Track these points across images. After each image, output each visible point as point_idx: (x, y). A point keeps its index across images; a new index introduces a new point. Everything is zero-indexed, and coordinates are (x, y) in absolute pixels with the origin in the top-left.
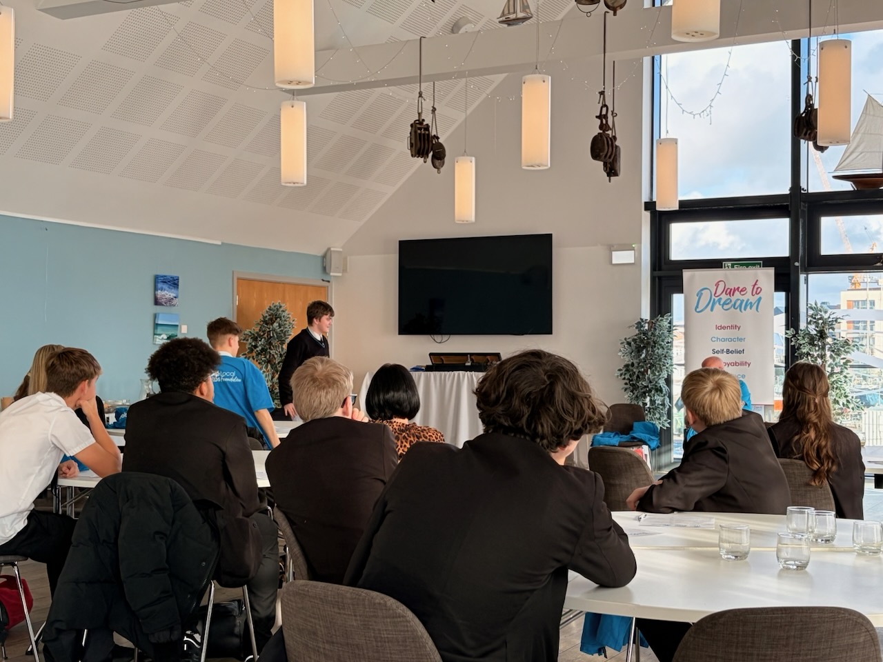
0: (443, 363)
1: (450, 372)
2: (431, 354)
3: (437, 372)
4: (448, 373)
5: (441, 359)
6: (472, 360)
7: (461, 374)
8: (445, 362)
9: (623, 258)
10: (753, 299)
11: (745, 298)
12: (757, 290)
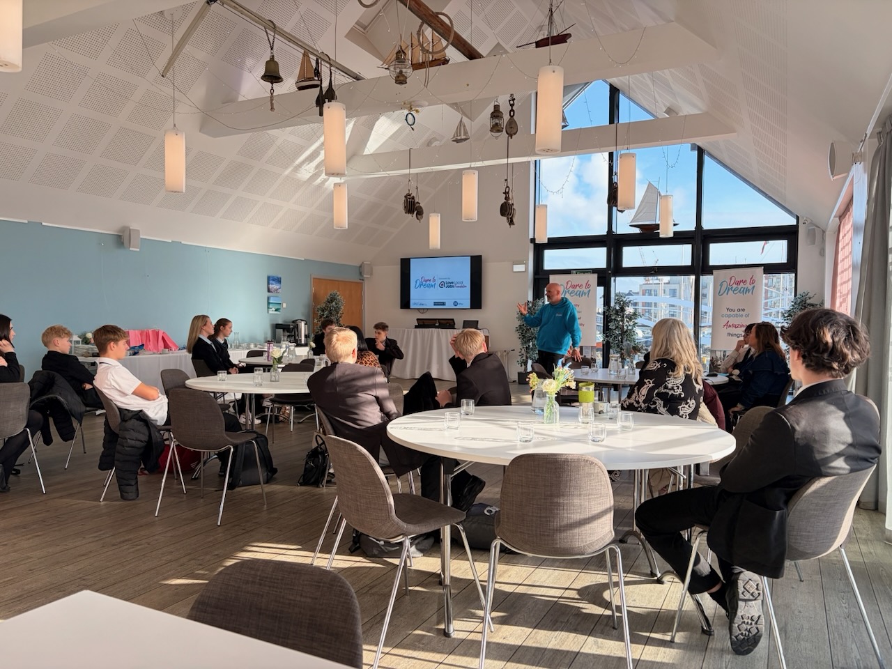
2: (418, 319)
3: (421, 329)
5: (423, 322)
6: (439, 322)
8: (425, 324)
9: (519, 268)
10: (586, 291)
11: (582, 290)
12: (588, 286)
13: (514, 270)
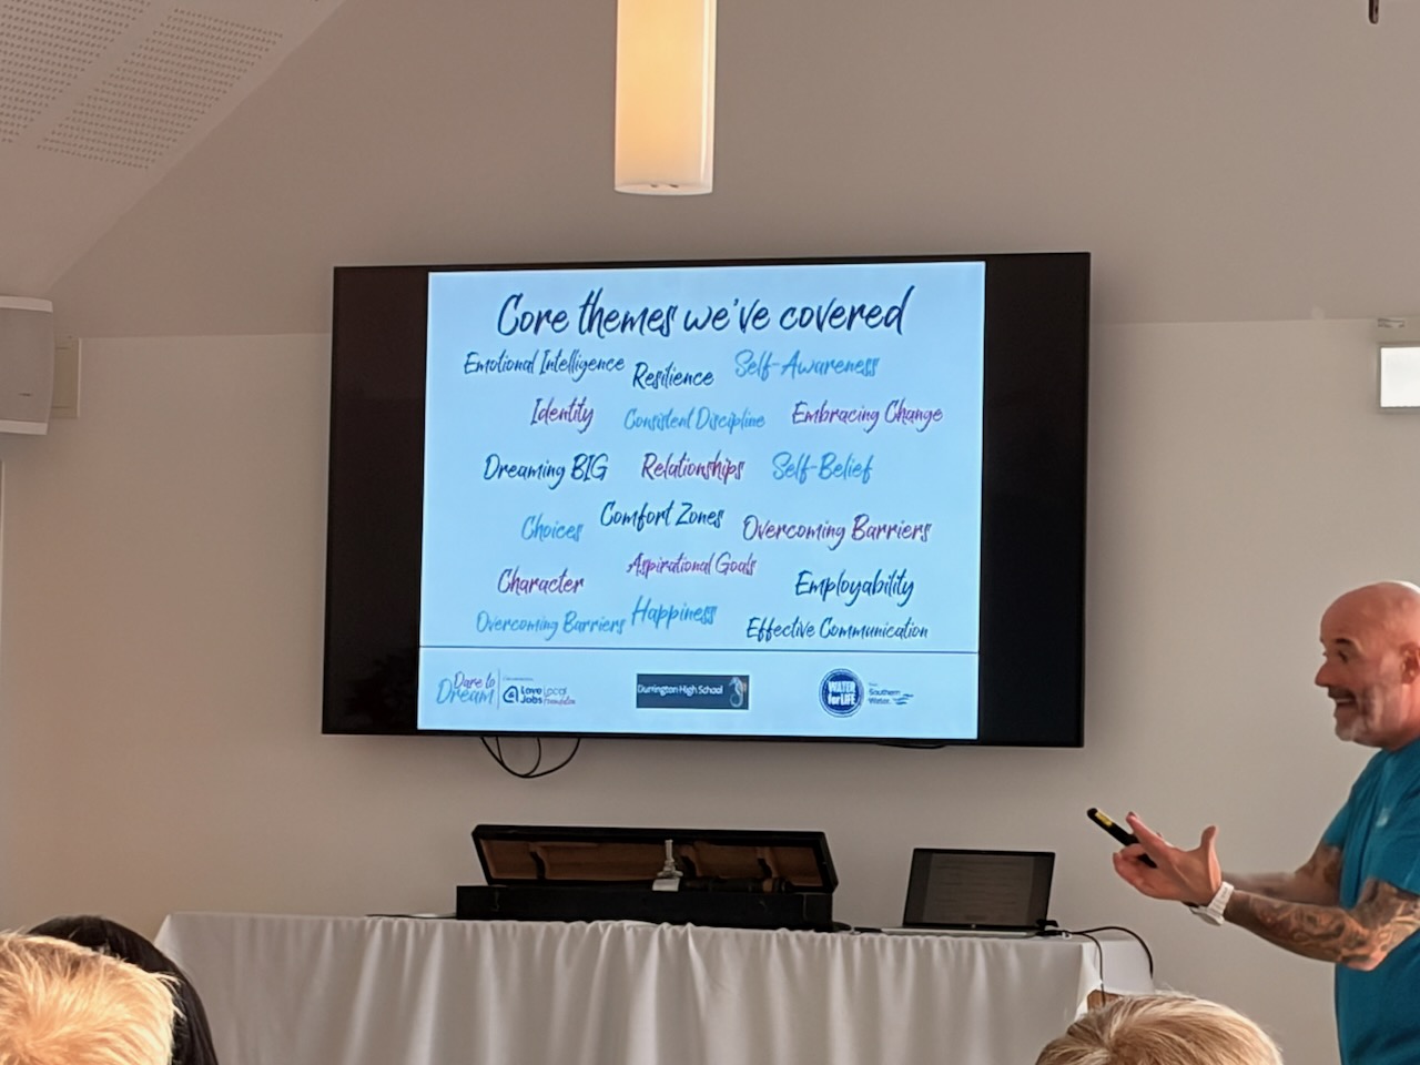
0: (541, 880)
1: (577, 924)
2: (483, 834)
3: (510, 924)
4: (567, 927)
5: (534, 855)
6: (685, 865)
7: (629, 934)
8: (548, 876)
13: (1385, 403)
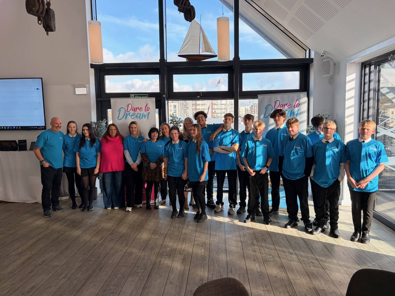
9: (80, 91)
10: (146, 113)
11: (142, 113)
12: (147, 109)
13: (76, 93)
